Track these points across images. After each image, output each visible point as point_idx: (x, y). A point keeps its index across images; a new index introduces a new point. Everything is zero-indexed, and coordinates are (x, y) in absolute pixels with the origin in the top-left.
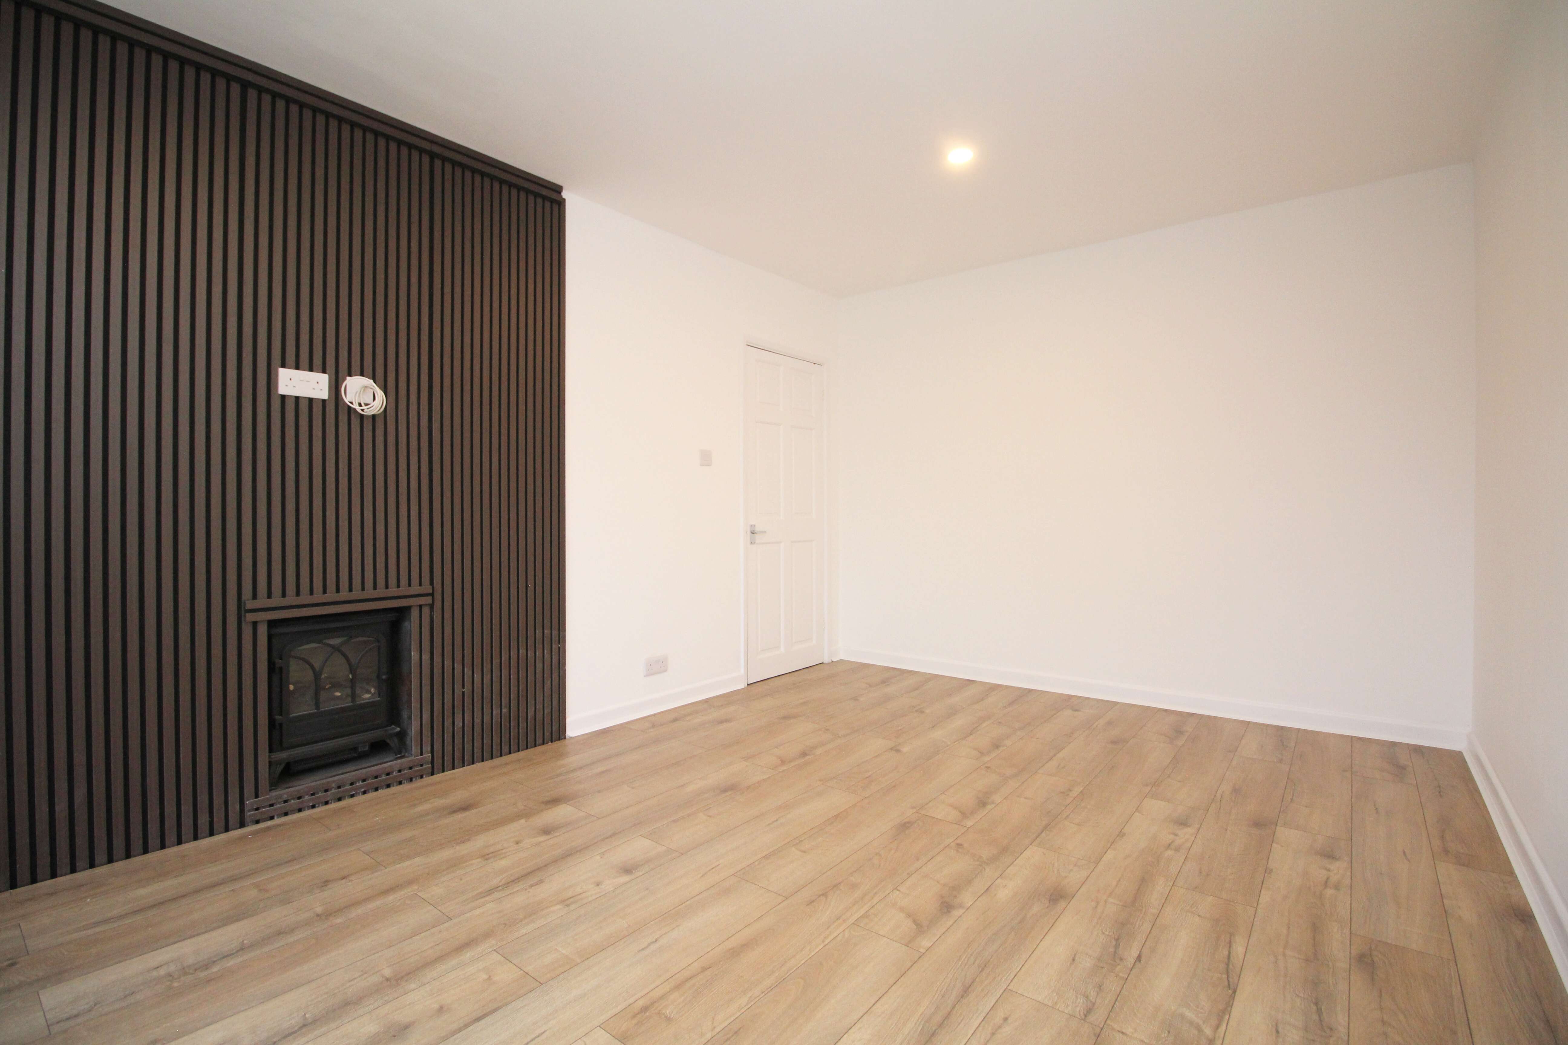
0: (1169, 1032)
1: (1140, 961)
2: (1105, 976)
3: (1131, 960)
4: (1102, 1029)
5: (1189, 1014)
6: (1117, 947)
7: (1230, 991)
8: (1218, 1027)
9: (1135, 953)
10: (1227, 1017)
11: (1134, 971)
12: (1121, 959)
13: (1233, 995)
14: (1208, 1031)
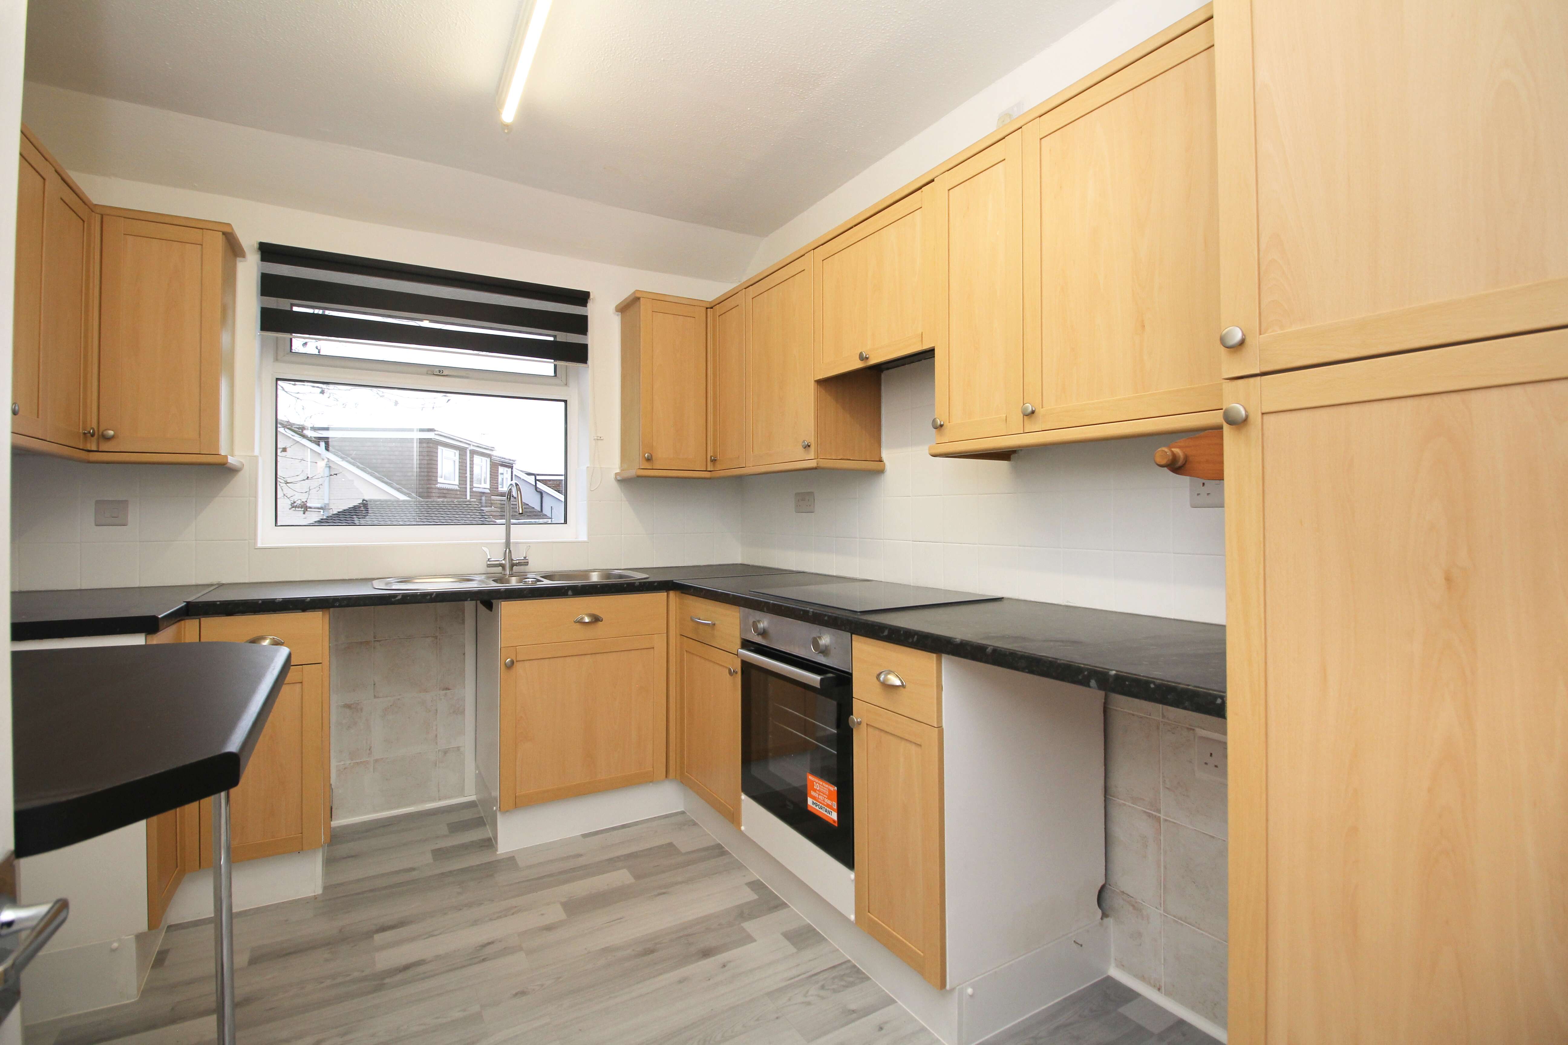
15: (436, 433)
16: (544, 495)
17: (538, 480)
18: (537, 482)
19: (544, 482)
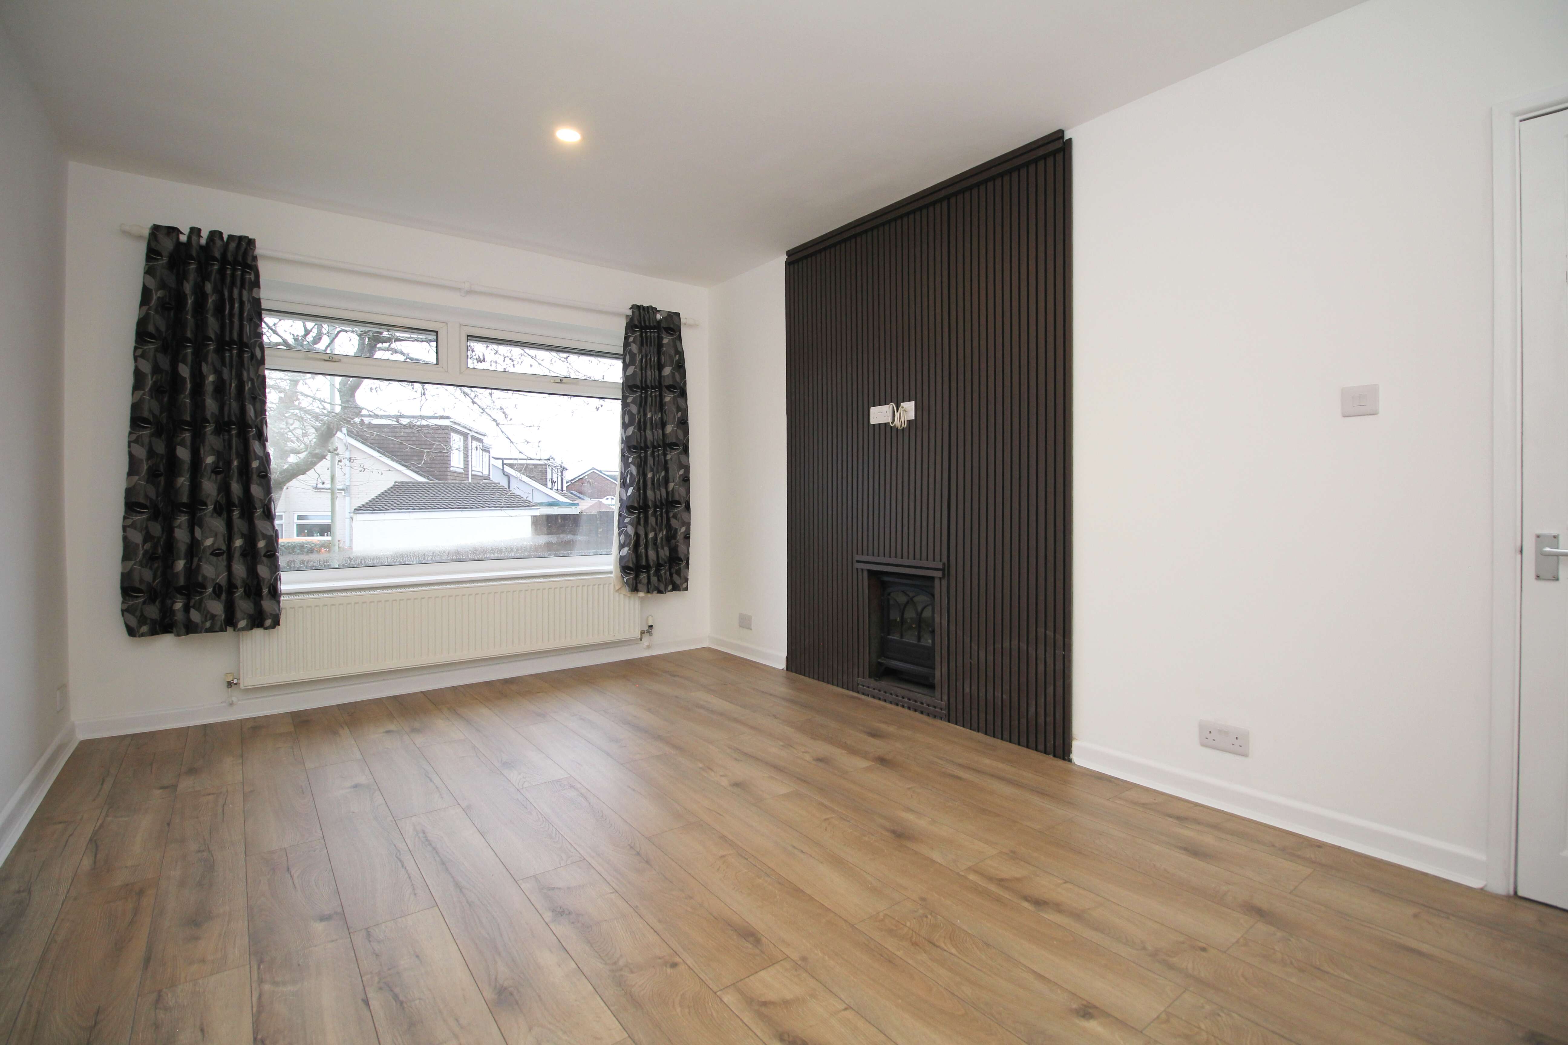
0: (299, 965)
1: (363, 1000)
2: (381, 965)
3: (371, 995)
4: (350, 933)
5: (290, 988)
6: (396, 997)
7: (259, 1037)
8: (260, 997)
9: (374, 1003)
10: (255, 1010)
11: (361, 987)
12: (381, 989)
13: (255, 1035)
14: (267, 987)
15: (451, 420)
16: (511, 478)
17: (505, 464)
18: (505, 466)
19: (511, 466)
